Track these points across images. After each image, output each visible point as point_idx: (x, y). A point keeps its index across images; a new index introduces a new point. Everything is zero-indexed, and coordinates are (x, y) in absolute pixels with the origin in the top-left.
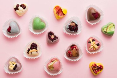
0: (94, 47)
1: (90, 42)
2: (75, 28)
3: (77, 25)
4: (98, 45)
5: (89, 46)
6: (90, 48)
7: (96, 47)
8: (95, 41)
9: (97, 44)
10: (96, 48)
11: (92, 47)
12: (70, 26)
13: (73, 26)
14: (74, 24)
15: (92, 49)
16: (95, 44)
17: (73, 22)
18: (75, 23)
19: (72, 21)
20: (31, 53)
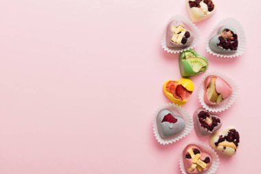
0: (198, 166)
1: (188, 156)
2: (232, 42)
3: (235, 36)
4: (207, 161)
5: (187, 165)
6: (190, 170)
7: (204, 165)
8: (199, 153)
9: (204, 159)
10: (203, 167)
11: (194, 166)
12: (221, 38)
13: (229, 39)
14: (229, 33)
15: (196, 170)
16: (200, 160)
17: (227, 30)
18: (232, 32)
19: (223, 28)
20: (225, 148)
